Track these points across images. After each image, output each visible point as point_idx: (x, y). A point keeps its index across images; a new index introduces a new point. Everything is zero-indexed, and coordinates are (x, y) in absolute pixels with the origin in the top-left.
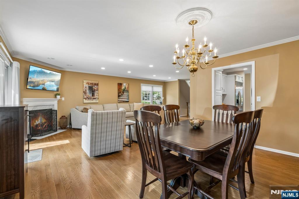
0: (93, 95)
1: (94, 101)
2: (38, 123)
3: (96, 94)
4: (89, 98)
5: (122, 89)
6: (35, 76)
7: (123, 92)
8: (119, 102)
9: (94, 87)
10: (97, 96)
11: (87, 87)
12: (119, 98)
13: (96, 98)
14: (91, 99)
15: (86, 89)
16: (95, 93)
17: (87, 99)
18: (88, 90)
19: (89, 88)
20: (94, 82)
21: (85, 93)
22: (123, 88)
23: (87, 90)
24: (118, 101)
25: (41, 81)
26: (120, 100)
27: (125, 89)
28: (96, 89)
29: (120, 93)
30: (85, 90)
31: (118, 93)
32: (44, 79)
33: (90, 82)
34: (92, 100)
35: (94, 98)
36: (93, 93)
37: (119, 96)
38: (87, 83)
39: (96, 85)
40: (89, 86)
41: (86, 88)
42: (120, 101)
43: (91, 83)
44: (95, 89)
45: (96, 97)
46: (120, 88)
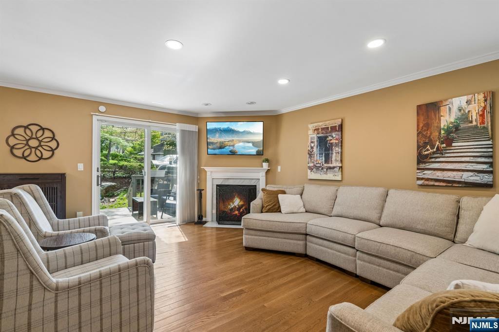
0: (328, 159)
1: (330, 176)
2: (232, 207)
3: (334, 155)
4: (318, 168)
5: (444, 124)
6: (217, 135)
7: (449, 141)
8: (420, 182)
9: (330, 138)
10: (336, 160)
11: (315, 140)
12: (422, 166)
13: (334, 168)
14: (322, 169)
15: (313, 145)
16: (332, 154)
17: (314, 170)
18: (317, 147)
19: (320, 143)
20: (330, 123)
21: (311, 154)
22: (447, 119)
23: (315, 148)
24: (418, 179)
25: (228, 141)
26: (428, 174)
27: (462, 126)
28: (334, 141)
29: (426, 144)
30: (310, 148)
31: (419, 147)
32: (233, 139)
33: (321, 125)
34: (326, 173)
35: (330, 168)
36: (329, 154)
37: (422, 159)
38: (315, 130)
39: (336, 131)
40: (319, 138)
41: (312, 142)
42: (428, 179)
43: (323, 129)
44: (332, 143)
45: (334, 164)
46: (427, 126)
